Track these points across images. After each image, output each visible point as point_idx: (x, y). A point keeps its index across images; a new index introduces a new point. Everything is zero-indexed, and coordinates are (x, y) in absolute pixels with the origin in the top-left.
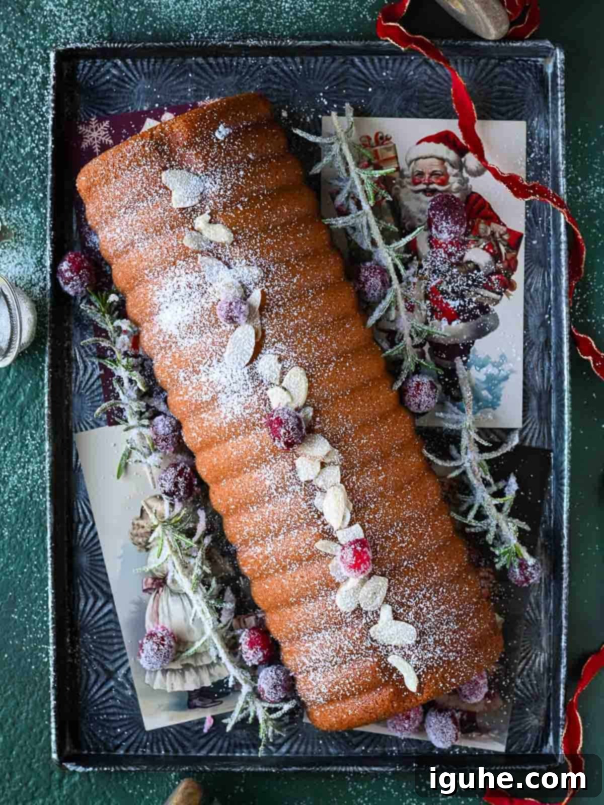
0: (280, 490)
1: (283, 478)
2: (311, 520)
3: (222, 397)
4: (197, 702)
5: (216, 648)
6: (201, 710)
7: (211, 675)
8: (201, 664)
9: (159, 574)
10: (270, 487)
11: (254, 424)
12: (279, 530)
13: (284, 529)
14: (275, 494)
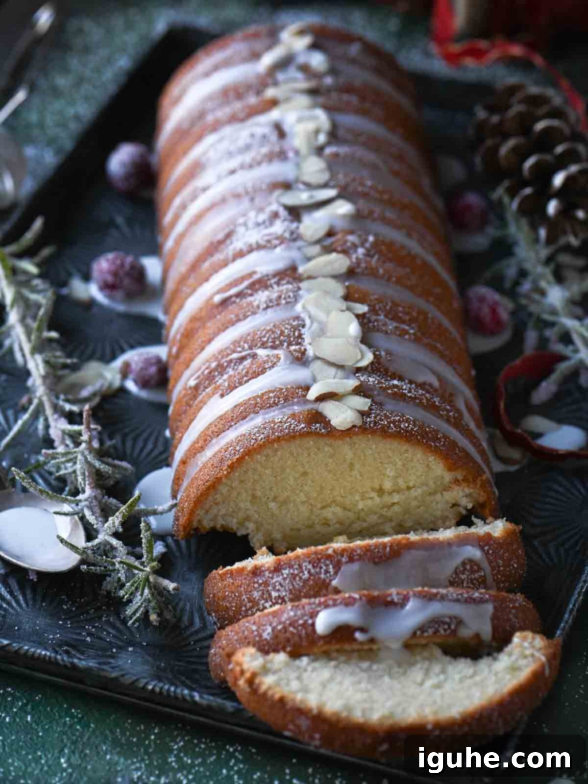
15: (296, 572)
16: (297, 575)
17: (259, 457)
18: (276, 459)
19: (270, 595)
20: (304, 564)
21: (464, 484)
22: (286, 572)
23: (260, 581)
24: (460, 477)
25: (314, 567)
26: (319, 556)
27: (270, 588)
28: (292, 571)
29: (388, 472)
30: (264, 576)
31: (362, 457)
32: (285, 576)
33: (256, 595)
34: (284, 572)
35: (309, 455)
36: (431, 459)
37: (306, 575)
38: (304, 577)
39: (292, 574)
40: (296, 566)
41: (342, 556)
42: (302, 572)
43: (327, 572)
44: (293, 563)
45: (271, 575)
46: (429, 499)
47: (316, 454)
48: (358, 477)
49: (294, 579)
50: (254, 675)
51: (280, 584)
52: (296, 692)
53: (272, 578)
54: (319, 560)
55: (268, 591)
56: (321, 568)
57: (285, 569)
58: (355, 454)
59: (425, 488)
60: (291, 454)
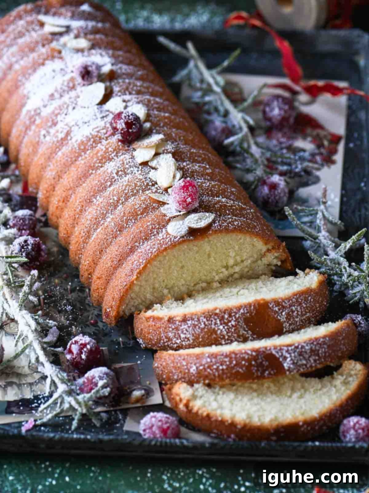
0: (120, 173)
1: (123, 163)
2: (146, 187)
3: (75, 129)
10: (112, 173)
11: (100, 138)
12: (118, 202)
13: (123, 199)
14: (116, 177)
15: (196, 323)
16: (197, 325)
17: (155, 263)
18: (166, 262)
19: (180, 336)
20: (201, 318)
21: (274, 251)
22: (189, 323)
23: (173, 327)
24: (270, 248)
25: (207, 320)
26: (211, 314)
27: (180, 332)
28: (193, 322)
29: (231, 254)
30: (175, 323)
31: (215, 249)
32: (189, 325)
33: (171, 335)
34: (188, 322)
35: (184, 254)
36: (255, 240)
37: (203, 326)
38: (201, 327)
39: (194, 324)
40: (196, 319)
41: (225, 313)
42: (200, 323)
43: (216, 324)
44: (194, 317)
45: (180, 324)
46: (253, 265)
47: (188, 253)
48: (214, 261)
49: (195, 327)
50: (188, 401)
51: (186, 330)
52: (216, 410)
53: (181, 326)
54: (211, 316)
55: (178, 333)
56: (212, 321)
57: (189, 320)
58: (211, 247)
59: (252, 259)
60: (174, 256)
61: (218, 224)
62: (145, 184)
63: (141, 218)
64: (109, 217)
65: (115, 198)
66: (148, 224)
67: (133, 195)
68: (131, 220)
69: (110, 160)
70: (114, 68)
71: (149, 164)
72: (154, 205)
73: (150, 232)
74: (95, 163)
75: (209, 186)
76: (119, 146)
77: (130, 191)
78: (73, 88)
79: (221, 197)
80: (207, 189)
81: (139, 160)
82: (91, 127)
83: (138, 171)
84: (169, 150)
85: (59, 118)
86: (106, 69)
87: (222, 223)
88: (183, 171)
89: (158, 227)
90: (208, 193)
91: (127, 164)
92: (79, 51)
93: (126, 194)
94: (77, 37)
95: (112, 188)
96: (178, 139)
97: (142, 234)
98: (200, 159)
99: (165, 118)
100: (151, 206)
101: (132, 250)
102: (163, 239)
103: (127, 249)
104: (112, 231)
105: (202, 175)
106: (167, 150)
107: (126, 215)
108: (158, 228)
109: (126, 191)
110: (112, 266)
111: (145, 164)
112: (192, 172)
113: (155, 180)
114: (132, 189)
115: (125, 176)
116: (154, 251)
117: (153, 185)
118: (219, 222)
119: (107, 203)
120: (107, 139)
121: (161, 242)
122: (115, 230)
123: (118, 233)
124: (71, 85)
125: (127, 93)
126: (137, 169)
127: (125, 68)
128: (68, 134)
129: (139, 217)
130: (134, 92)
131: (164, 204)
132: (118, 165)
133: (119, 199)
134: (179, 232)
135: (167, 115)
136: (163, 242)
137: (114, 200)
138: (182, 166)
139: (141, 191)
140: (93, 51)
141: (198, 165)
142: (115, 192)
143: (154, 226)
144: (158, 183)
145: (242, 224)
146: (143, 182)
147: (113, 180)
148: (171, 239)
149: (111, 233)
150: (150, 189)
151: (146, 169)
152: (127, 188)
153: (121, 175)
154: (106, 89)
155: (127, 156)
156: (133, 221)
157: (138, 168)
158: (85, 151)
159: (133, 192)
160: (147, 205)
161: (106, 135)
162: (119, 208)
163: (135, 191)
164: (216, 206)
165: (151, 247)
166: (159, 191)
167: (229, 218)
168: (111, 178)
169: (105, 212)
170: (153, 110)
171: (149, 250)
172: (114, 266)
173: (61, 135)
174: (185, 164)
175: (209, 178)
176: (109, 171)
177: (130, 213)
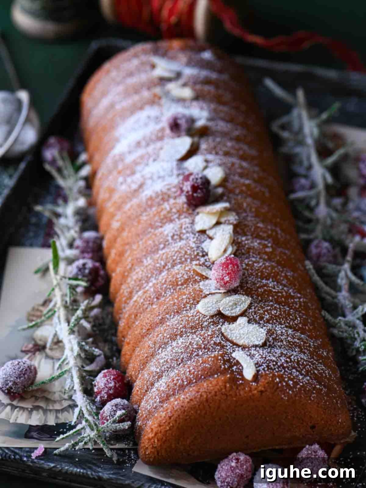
0: (176, 237)
1: (181, 227)
2: (195, 256)
3: (149, 182)
4: (34, 434)
5: (72, 381)
6: (36, 441)
7: (57, 417)
8: (51, 408)
9: (40, 343)
10: (167, 235)
11: (169, 196)
12: (164, 267)
13: (169, 265)
14: (170, 241)
61: (253, 310)
62: (196, 253)
63: (180, 289)
64: (151, 281)
65: (163, 263)
66: (184, 297)
67: (180, 263)
68: (170, 289)
69: (171, 221)
70: (210, 124)
71: (208, 232)
72: (196, 278)
73: (183, 306)
74: (157, 221)
75: (261, 267)
76: (183, 207)
77: (178, 258)
78: (160, 138)
79: (271, 280)
80: (257, 270)
81: (198, 227)
82: (165, 183)
83: (194, 238)
84: (231, 222)
85: (139, 168)
86: (200, 123)
87: (259, 310)
88: (238, 247)
89: (192, 302)
90: (257, 274)
91: (185, 229)
92: (181, 100)
93: (174, 261)
94: (185, 85)
95: (164, 251)
96: (248, 210)
97: (175, 307)
98: (265, 235)
99: (244, 185)
100: (193, 278)
101: (162, 321)
102: (192, 316)
103: (157, 320)
104: (150, 297)
105: (259, 253)
106: (229, 221)
107: (167, 283)
108: (192, 304)
109: (175, 258)
110: (140, 334)
111: (203, 232)
112: (249, 249)
113: (206, 251)
114: (181, 256)
115: (180, 241)
116: (179, 327)
117: (203, 256)
118: (255, 308)
119: (154, 266)
120: (175, 198)
121: (190, 319)
122: (152, 297)
123: (155, 300)
124: (160, 134)
125: (214, 152)
126: (193, 236)
127: (222, 126)
128: (141, 186)
129: (179, 287)
130: (221, 152)
131: (207, 278)
132: (176, 228)
133: (166, 265)
134: (208, 311)
135: (247, 182)
136: (191, 319)
137: (161, 264)
138: (239, 240)
139: (189, 260)
140: (195, 103)
141: (258, 241)
142: (164, 257)
143: (188, 300)
144: (209, 254)
145: (281, 314)
146: (194, 251)
147: (167, 243)
148: (200, 317)
149: (149, 299)
150: (198, 260)
151: (203, 237)
152: (176, 255)
153: (175, 240)
154: (192, 145)
155: (187, 220)
156: (172, 291)
157: (195, 235)
158: (151, 206)
159: (181, 259)
160: (190, 276)
161: (176, 195)
162: (163, 274)
163: (183, 259)
164: (260, 290)
165: (178, 322)
166: (206, 263)
167: (268, 306)
168: (165, 240)
169: (149, 275)
170: (234, 175)
171: (176, 325)
172: (142, 334)
173: (134, 187)
174: (244, 239)
175: (266, 257)
176: (166, 233)
177: (171, 281)
